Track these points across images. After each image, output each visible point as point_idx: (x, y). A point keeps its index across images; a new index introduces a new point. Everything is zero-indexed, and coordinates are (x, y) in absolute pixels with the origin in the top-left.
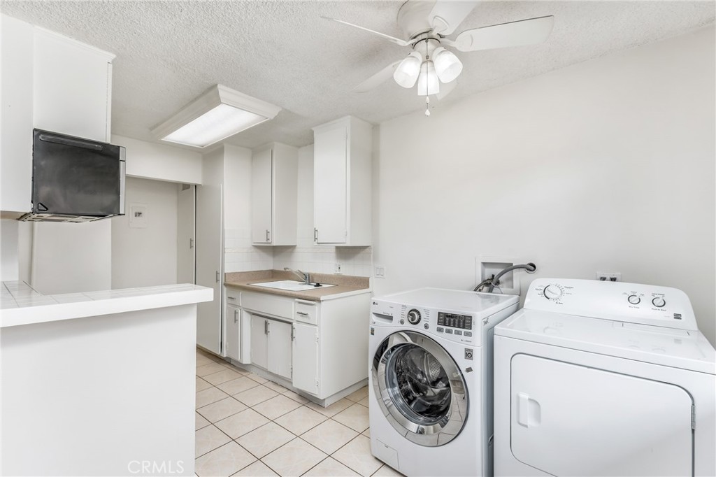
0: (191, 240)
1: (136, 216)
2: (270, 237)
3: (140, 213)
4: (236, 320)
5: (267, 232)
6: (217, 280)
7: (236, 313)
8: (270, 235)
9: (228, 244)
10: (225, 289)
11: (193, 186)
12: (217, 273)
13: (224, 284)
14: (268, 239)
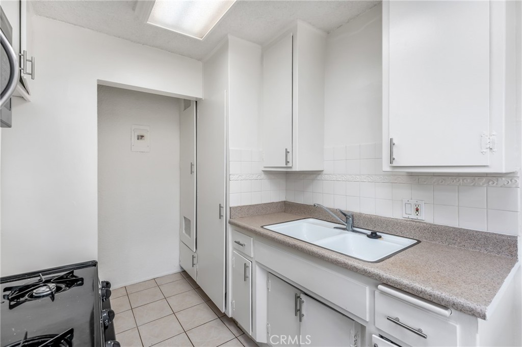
0: (192, 165)
1: (138, 139)
2: (289, 159)
3: (142, 136)
4: (246, 278)
5: (287, 152)
6: (221, 216)
7: (246, 266)
8: (290, 155)
9: (235, 169)
10: (230, 228)
11: (193, 101)
12: (220, 207)
13: (230, 222)
14: (287, 162)
